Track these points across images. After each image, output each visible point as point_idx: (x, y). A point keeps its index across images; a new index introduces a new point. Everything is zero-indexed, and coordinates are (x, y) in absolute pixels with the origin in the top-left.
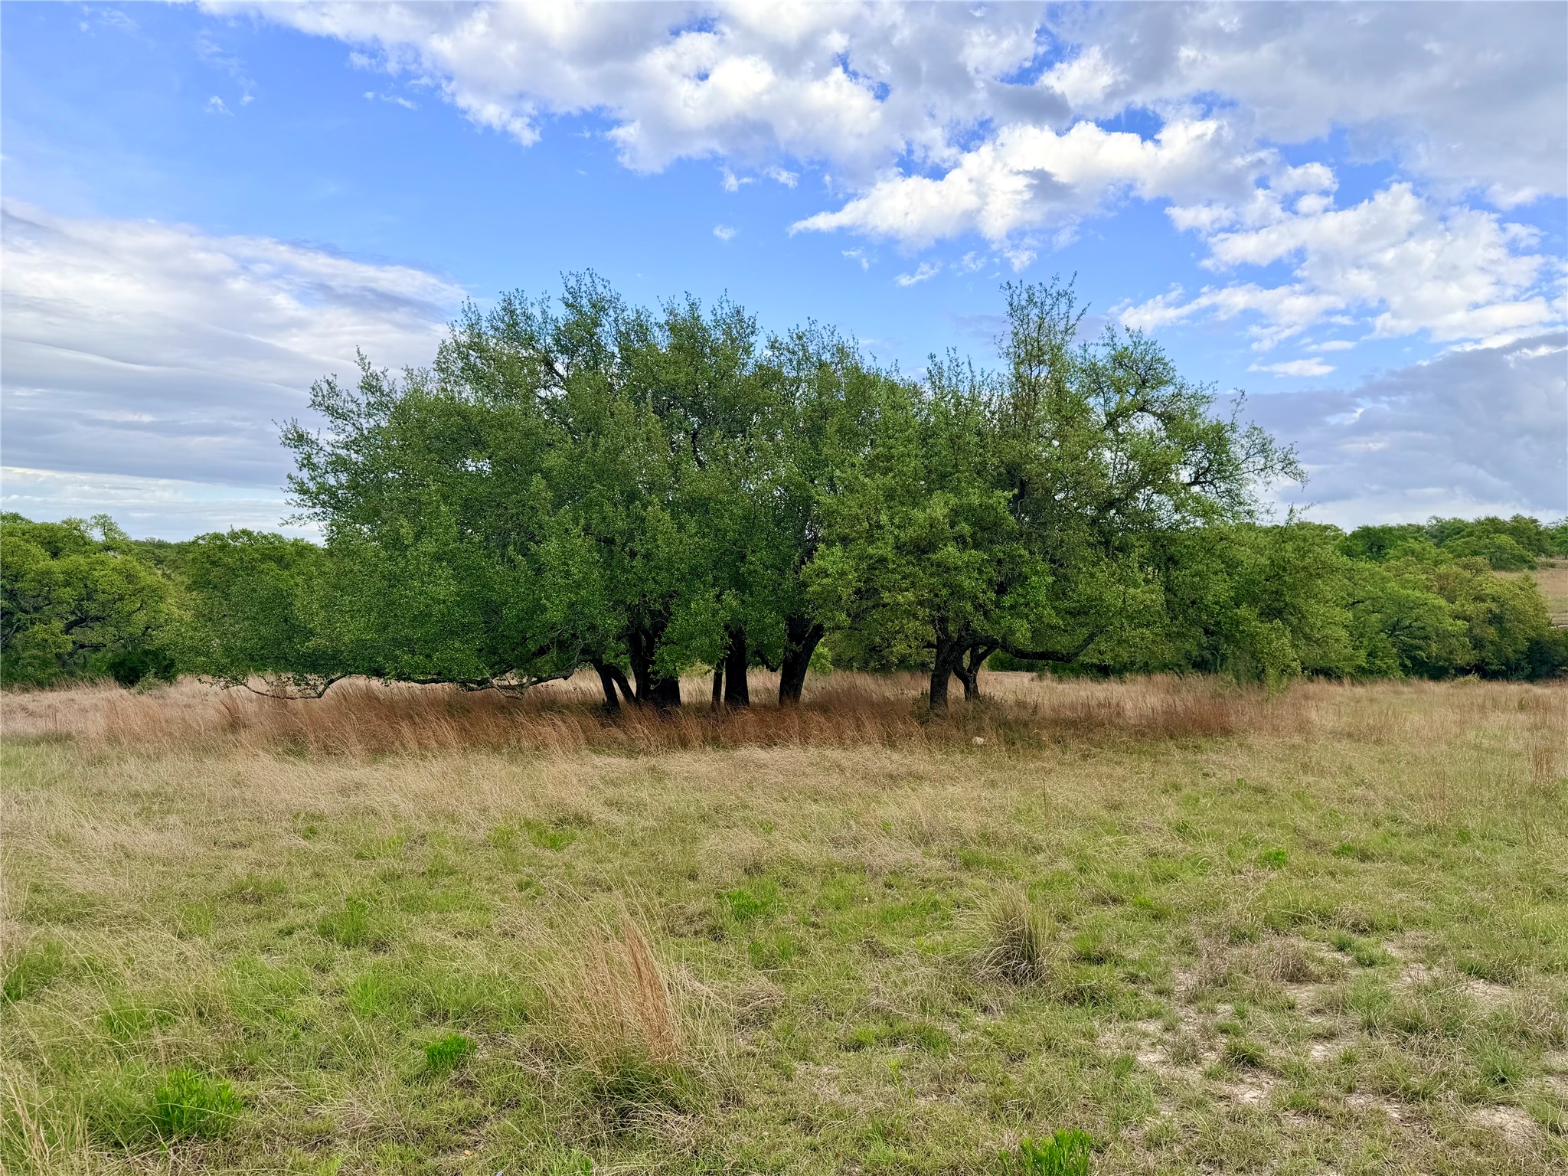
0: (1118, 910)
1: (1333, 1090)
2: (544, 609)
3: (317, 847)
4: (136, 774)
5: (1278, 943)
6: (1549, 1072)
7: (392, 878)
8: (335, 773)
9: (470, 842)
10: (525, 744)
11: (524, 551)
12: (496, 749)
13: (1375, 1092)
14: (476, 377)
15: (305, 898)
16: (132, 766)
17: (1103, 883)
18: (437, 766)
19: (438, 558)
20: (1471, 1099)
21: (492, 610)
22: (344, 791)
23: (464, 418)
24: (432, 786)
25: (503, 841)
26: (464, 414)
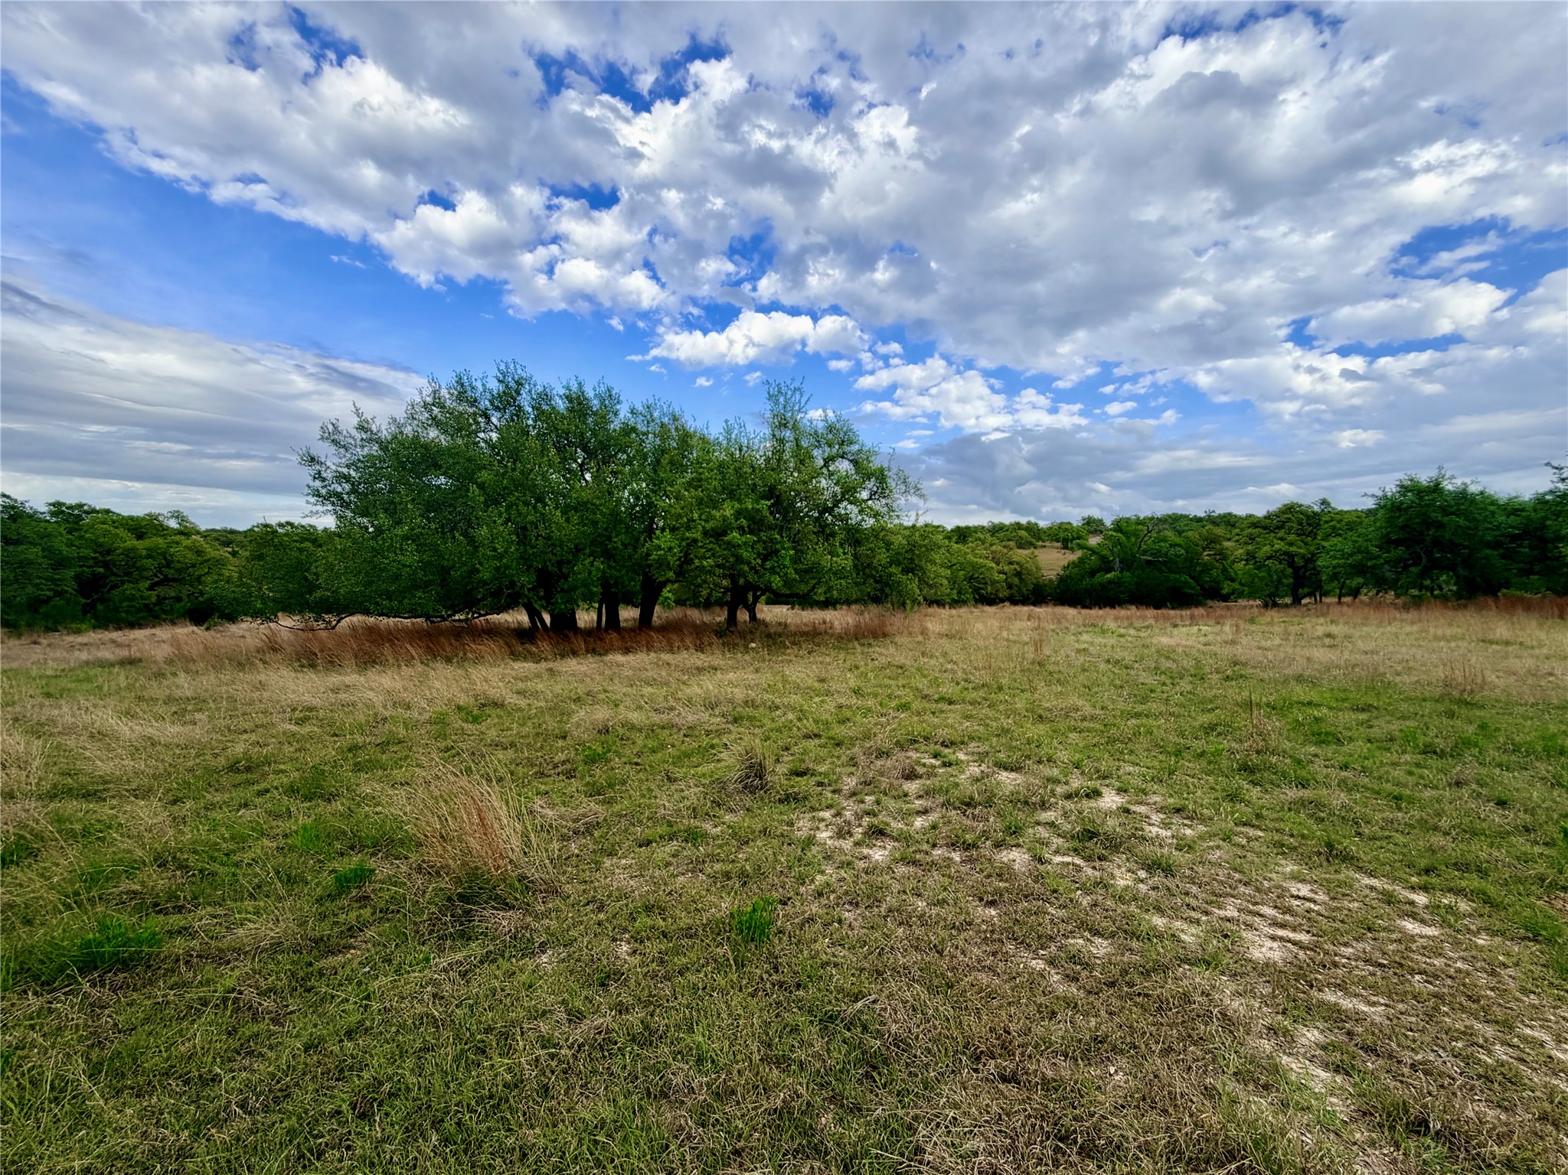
0: (817, 741)
1: (925, 847)
2: (478, 571)
3: (306, 729)
4: (184, 685)
5: (901, 755)
6: (1038, 823)
7: (354, 748)
8: (334, 679)
9: (418, 721)
10: (469, 655)
11: (465, 534)
12: (449, 660)
13: (947, 845)
14: (436, 422)
15: (282, 767)
16: (182, 679)
17: (810, 725)
18: (406, 671)
19: (406, 538)
20: (998, 845)
21: (445, 571)
22: (336, 691)
23: (426, 449)
24: (398, 685)
25: (440, 720)
26: (426, 447)
